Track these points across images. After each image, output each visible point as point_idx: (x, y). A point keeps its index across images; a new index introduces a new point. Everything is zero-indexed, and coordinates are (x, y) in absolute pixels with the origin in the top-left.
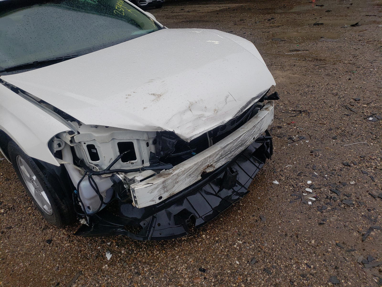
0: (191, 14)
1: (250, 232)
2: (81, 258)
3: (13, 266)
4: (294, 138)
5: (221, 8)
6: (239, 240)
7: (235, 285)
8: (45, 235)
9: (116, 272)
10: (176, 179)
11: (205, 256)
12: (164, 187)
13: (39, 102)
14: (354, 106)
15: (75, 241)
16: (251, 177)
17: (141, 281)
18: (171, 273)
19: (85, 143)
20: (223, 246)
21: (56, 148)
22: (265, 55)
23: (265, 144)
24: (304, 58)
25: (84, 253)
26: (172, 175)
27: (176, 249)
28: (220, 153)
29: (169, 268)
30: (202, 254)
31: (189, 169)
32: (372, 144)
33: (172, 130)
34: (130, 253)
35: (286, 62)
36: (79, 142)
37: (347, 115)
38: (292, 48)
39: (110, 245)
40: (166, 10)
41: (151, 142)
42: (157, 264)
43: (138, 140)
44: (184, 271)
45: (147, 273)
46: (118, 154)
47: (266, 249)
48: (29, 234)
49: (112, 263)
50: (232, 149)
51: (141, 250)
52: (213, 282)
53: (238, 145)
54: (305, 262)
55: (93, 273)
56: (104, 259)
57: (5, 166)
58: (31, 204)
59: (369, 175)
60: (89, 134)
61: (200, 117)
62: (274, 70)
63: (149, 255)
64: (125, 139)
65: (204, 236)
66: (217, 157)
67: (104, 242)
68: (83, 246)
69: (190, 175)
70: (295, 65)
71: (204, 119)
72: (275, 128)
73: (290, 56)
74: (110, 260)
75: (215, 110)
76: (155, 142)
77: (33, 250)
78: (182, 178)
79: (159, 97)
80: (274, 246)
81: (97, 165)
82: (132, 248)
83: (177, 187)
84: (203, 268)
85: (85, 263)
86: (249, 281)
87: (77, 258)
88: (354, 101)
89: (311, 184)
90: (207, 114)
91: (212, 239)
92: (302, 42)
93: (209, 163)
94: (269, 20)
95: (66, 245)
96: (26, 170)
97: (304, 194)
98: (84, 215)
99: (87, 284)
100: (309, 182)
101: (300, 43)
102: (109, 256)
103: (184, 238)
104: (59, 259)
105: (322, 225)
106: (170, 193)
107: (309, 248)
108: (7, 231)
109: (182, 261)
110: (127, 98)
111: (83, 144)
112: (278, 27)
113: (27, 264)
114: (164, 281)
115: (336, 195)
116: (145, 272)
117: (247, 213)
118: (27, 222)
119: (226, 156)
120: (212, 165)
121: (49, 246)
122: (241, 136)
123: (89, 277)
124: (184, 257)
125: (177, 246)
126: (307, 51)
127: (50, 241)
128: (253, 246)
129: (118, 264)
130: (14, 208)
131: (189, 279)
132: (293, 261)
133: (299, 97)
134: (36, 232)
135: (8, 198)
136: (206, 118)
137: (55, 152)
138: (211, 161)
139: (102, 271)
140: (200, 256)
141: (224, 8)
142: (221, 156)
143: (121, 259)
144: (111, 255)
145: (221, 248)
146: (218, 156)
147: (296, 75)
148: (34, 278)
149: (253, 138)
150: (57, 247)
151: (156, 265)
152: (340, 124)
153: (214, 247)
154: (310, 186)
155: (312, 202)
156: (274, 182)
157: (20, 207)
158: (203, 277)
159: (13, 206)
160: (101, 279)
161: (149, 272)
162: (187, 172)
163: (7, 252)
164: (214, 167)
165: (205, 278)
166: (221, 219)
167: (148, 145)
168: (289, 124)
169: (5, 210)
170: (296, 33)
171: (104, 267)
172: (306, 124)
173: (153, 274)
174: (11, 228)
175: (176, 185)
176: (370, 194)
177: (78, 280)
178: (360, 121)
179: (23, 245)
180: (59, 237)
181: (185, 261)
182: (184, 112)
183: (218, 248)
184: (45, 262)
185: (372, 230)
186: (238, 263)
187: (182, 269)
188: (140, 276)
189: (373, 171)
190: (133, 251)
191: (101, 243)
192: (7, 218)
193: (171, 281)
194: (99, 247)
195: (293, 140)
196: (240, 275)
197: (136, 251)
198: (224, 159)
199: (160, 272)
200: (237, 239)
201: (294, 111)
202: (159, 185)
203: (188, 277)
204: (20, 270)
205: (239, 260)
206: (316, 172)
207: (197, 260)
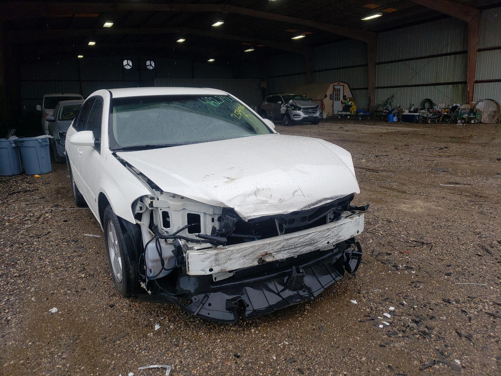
0: (349, 133)
1: (301, 337)
2: (132, 324)
3: (75, 317)
4: (400, 266)
5: (388, 131)
6: (286, 341)
7: (262, 374)
8: (110, 300)
9: (158, 340)
10: (230, 255)
11: (245, 346)
12: (216, 260)
13: (138, 174)
14: (493, 248)
15: (133, 310)
16: (323, 287)
17: (176, 352)
18: (207, 351)
19: (161, 209)
20: (267, 342)
21: (138, 210)
22: (413, 184)
23: (344, 255)
24: (461, 192)
25: (137, 321)
26: (225, 250)
27: (221, 335)
28: (282, 244)
29: (207, 348)
30: (243, 344)
31: (244, 250)
32: (492, 288)
33: (232, 207)
34: (177, 329)
35: (435, 193)
36: (157, 208)
37: (479, 255)
38: (452, 180)
39: (162, 320)
40: (323, 126)
41: (216, 218)
42: (198, 342)
43: (205, 213)
44: (220, 353)
45: (185, 347)
46: (186, 224)
47: (310, 354)
48: (98, 297)
49: (158, 333)
50: (297, 244)
51: (188, 329)
52: (242, 367)
53: (305, 242)
54: (345, 373)
55: (138, 337)
56: (152, 329)
57: (100, 242)
58: (108, 275)
59: (468, 315)
60: (166, 201)
61: (263, 202)
62: (416, 199)
63: (193, 334)
64: (194, 210)
65: (253, 330)
66: (277, 247)
67: (158, 316)
68: (138, 315)
69: (244, 256)
70: (444, 198)
71: (267, 205)
72: (383, 254)
73: (446, 188)
74: (157, 331)
75: (280, 200)
76: (219, 219)
77: (96, 309)
78: (236, 256)
79: (232, 180)
80: (319, 353)
81: (167, 232)
82: (181, 325)
83: (229, 264)
84: (239, 354)
85: (134, 328)
86: (278, 374)
87: (129, 323)
88: (497, 243)
89: (393, 311)
90: (271, 201)
91: (260, 334)
92: (469, 176)
93: (268, 251)
94: (441, 149)
95: (125, 312)
96: (112, 236)
97: (379, 317)
98: (144, 276)
99: (129, 343)
100: (392, 308)
101: (466, 177)
102: (157, 327)
103: (233, 329)
104: (114, 321)
105: (383, 347)
106: (222, 268)
107: (355, 363)
108: (81, 291)
109: (222, 346)
110: (205, 177)
111: (160, 210)
112: (449, 157)
113: (87, 319)
114: (197, 356)
115: (416, 325)
116: (183, 346)
117: (308, 321)
118: (99, 288)
119: (288, 249)
120: (271, 254)
121: (110, 309)
122: (309, 234)
123: (133, 339)
124: (226, 342)
125: (223, 333)
126: (469, 186)
127: (112, 306)
128: (298, 348)
129: (163, 335)
130: (93, 275)
131: (221, 360)
132: (332, 369)
133: (430, 229)
134: (104, 297)
135: (92, 267)
136: (270, 204)
137: (136, 213)
138: (270, 249)
139: (146, 336)
140: (241, 345)
141: (394, 130)
142: (283, 247)
143: (166, 332)
144: (160, 327)
145: (265, 343)
146: (279, 247)
147: (439, 208)
148: (88, 329)
149: (326, 242)
150: (116, 311)
151: (196, 343)
152: (464, 263)
153: (258, 341)
154: (391, 312)
155: (384, 326)
156: (352, 301)
157: (99, 276)
158: (235, 361)
159: (94, 274)
160: (142, 342)
161: (187, 347)
162: (242, 252)
163: (74, 307)
164: (274, 257)
165: (236, 363)
166: (278, 321)
167: (213, 220)
168: (401, 253)
169: (86, 275)
170: (468, 166)
171: (149, 335)
172: (422, 256)
173: (189, 349)
174: (85, 289)
175: (229, 262)
176: (456, 332)
177: (123, 339)
178: (493, 263)
179: (90, 304)
180: (121, 305)
181: (224, 346)
182: (249, 195)
183: (262, 343)
184: (102, 320)
185: (438, 363)
186: (275, 358)
187: (219, 351)
188: (177, 348)
189: (476, 313)
190: (181, 328)
191: (155, 316)
192: (85, 282)
193: (204, 358)
194: (152, 319)
195: (397, 268)
196: (271, 368)
197: (183, 328)
198: (286, 252)
199: (197, 349)
200: (285, 340)
201: (416, 241)
202: (211, 256)
203: (221, 358)
204: (79, 321)
205: (277, 356)
206: (406, 301)
207: (237, 347)
